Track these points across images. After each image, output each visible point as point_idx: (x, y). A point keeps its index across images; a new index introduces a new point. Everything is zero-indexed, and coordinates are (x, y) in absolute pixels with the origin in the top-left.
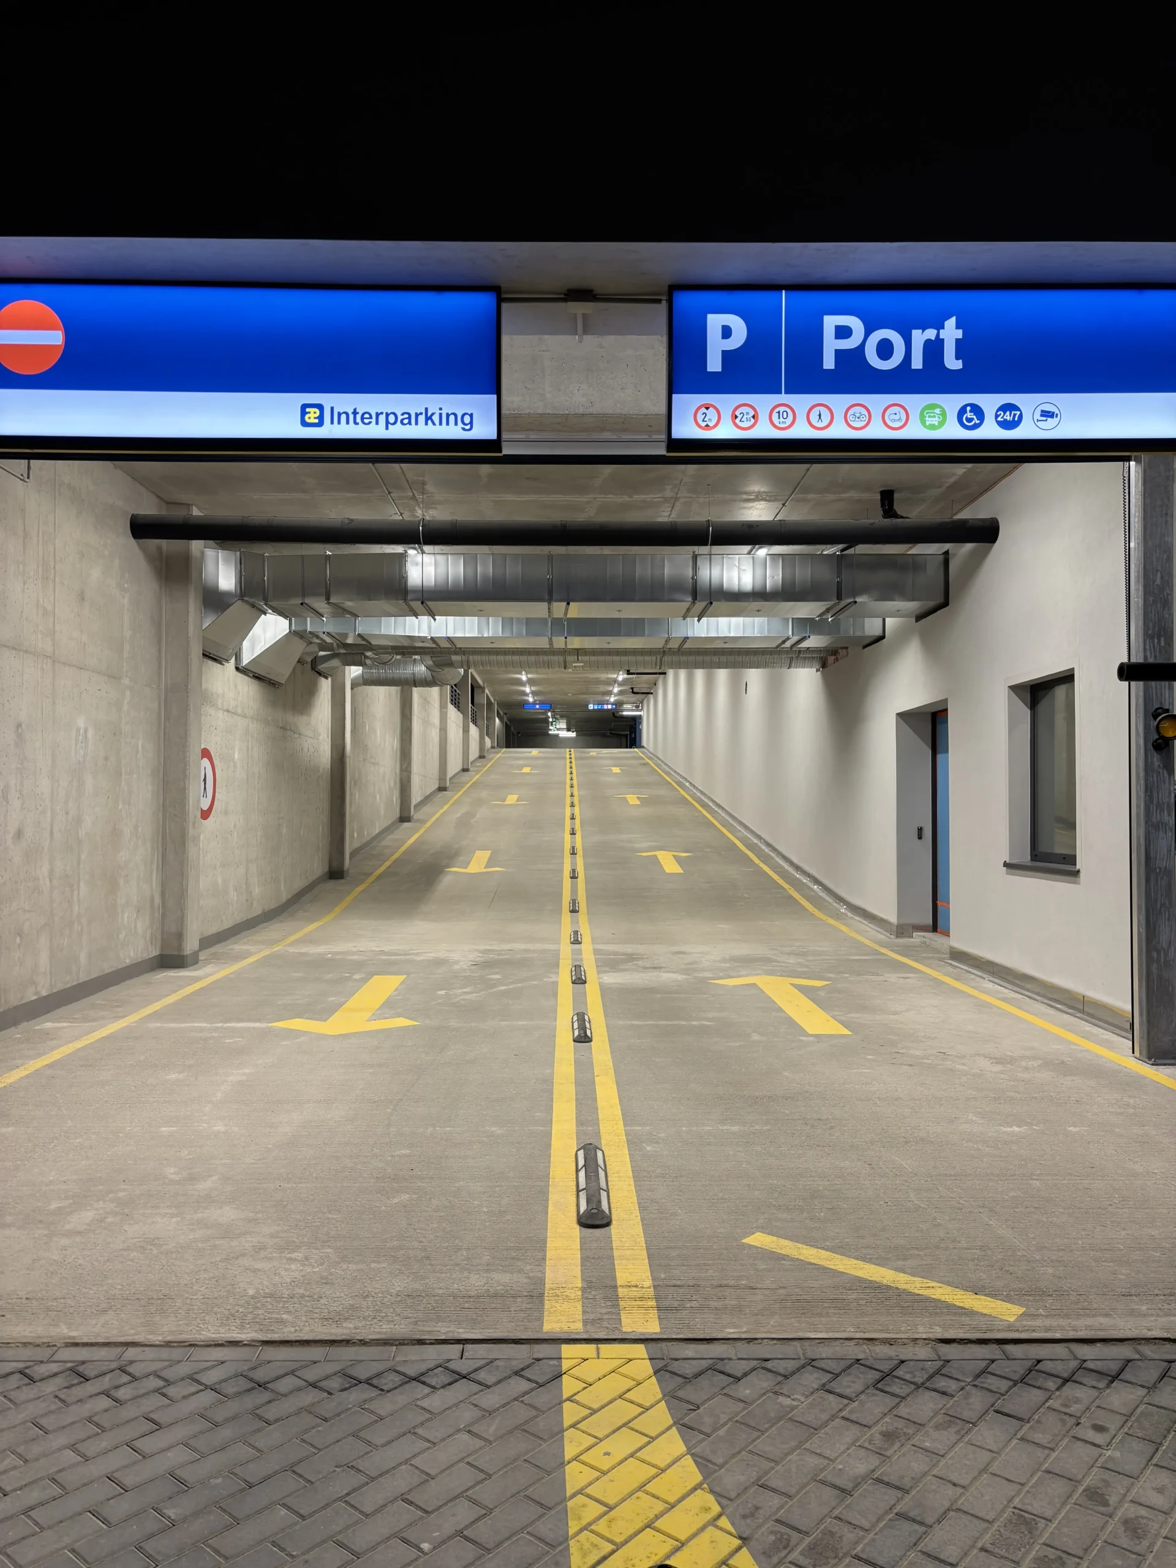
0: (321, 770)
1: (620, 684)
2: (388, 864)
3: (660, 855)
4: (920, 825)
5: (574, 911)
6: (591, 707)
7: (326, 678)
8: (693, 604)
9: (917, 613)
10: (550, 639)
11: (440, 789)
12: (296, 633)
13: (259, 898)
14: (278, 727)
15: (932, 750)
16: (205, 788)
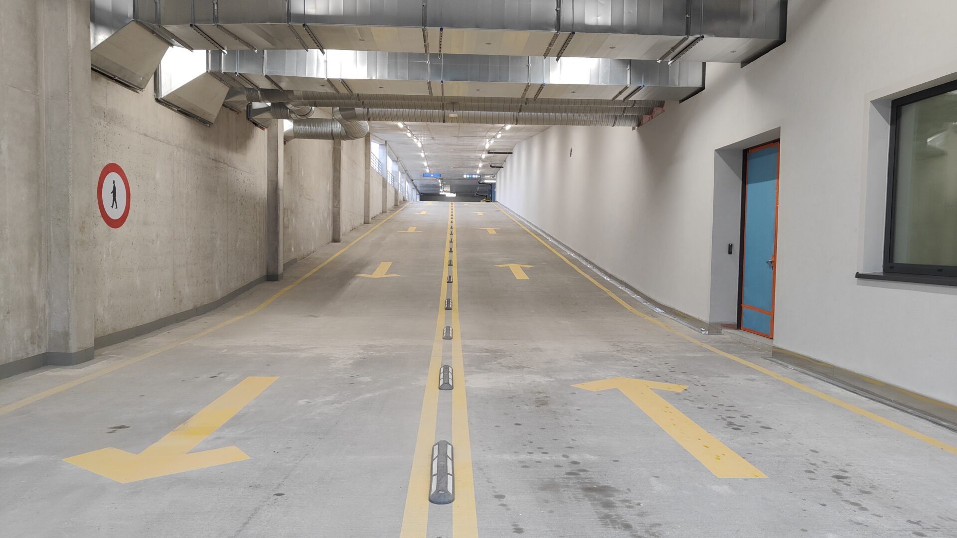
0: (258, 199)
1: (483, 161)
2: (315, 270)
3: (512, 266)
4: (731, 243)
5: (448, 308)
6: (465, 176)
7: (263, 129)
8: (556, 36)
9: (744, 58)
10: (429, 83)
11: (365, 223)
12: (214, 74)
13: (190, 296)
14: (210, 159)
15: (743, 181)
16: (114, 200)
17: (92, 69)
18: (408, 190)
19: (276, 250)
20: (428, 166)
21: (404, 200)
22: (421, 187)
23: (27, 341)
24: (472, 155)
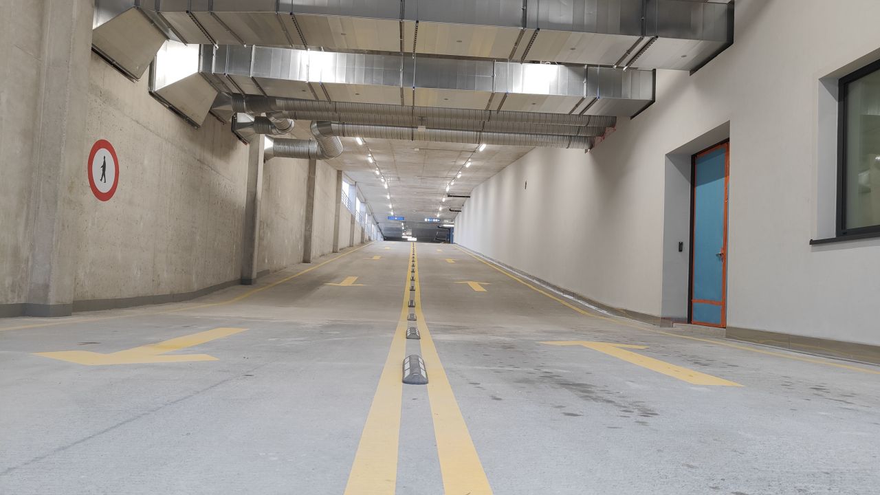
0: (237, 206)
1: (443, 204)
2: (286, 279)
3: (470, 283)
4: (681, 241)
6: (426, 220)
7: (245, 143)
8: (522, 32)
9: (693, 66)
10: (402, 89)
11: (333, 252)
12: (205, 75)
13: (168, 280)
14: (195, 158)
15: (691, 184)
16: (104, 174)
17: (93, 49)
18: (373, 231)
19: (252, 256)
20: (393, 208)
21: (370, 240)
22: (385, 230)
23: (8, 288)
24: (434, 198)
